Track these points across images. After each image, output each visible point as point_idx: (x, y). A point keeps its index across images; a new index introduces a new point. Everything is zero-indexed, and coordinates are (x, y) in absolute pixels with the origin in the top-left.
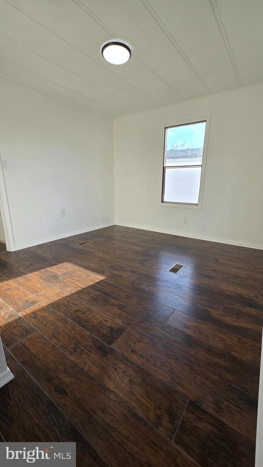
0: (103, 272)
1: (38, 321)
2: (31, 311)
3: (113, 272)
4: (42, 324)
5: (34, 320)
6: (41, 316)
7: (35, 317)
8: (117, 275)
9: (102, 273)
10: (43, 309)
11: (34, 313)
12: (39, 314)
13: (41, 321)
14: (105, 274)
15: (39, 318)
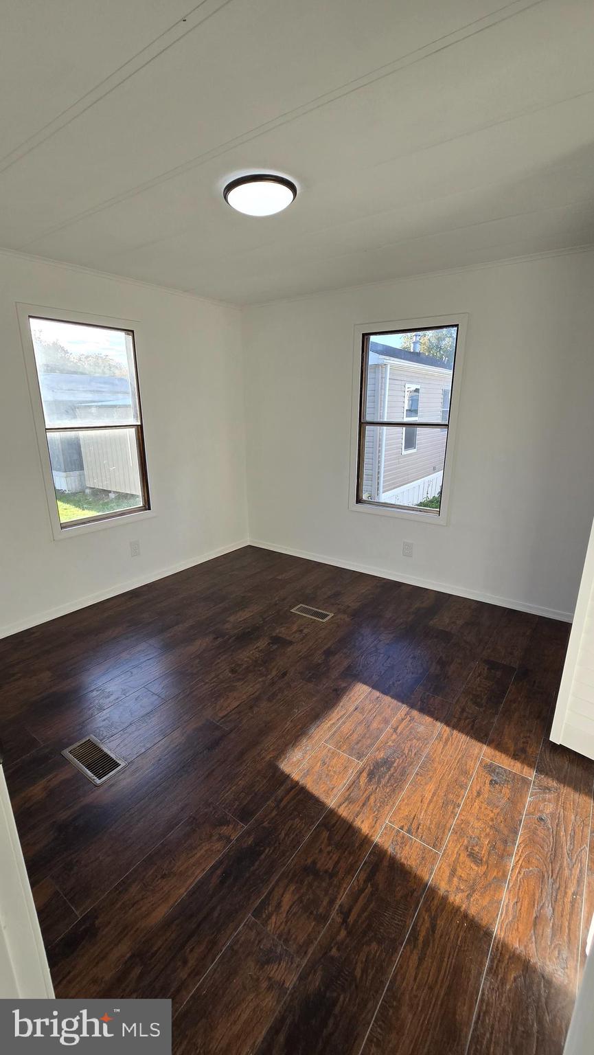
1: (527, 743)
2: (512, 763)
4: (529, 737)
5: (530, 750)
6: (516, 744)
7: (524, 750)
10: (500, 747)
11: (515, 757)
12: (512, 749)
13: (524, 740)
15: (520, 745)
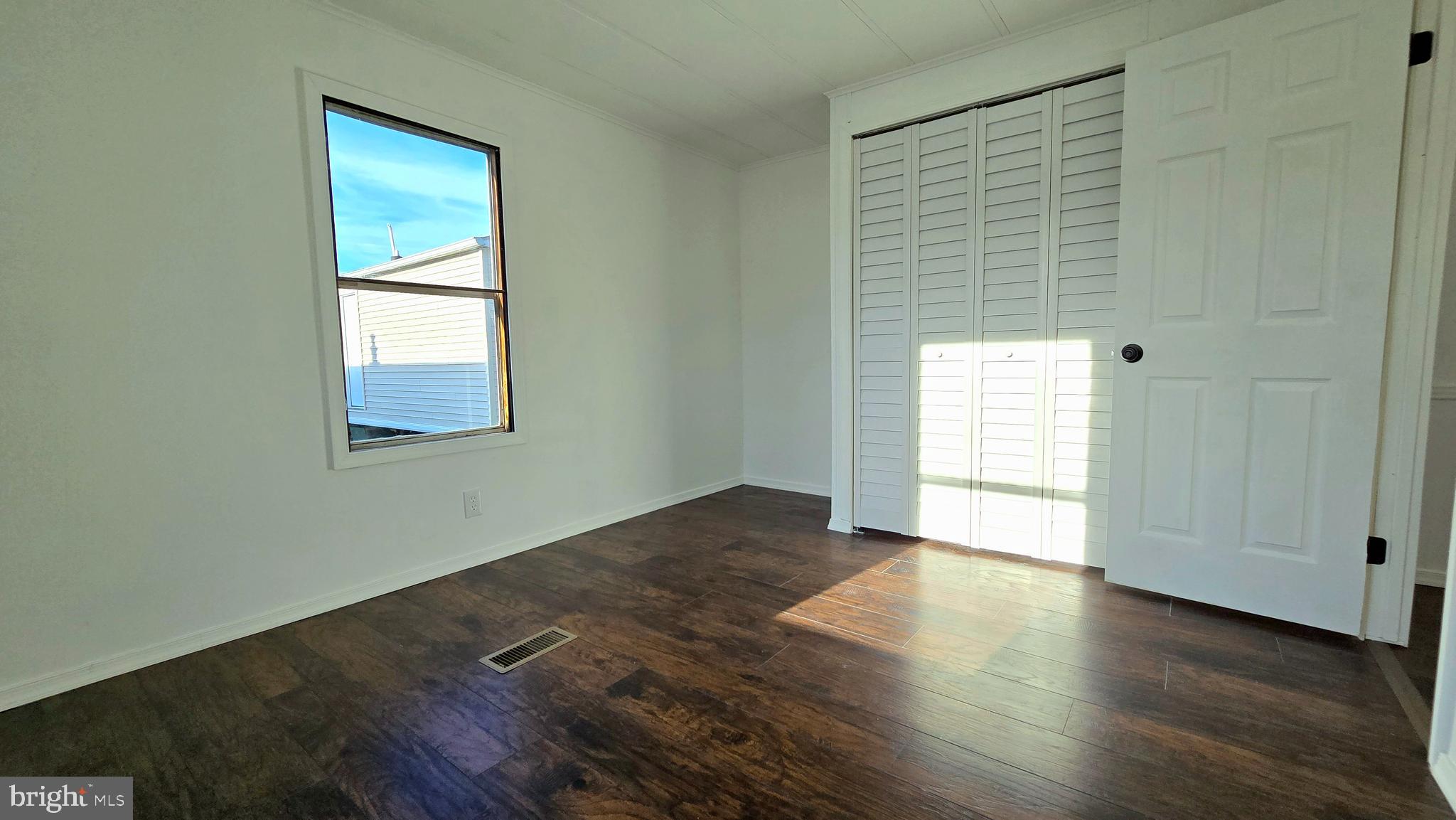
0: (789, 635)
3: (757, 635)
8: (739, 624)
9: (792, 632)
14: (780, 628)
